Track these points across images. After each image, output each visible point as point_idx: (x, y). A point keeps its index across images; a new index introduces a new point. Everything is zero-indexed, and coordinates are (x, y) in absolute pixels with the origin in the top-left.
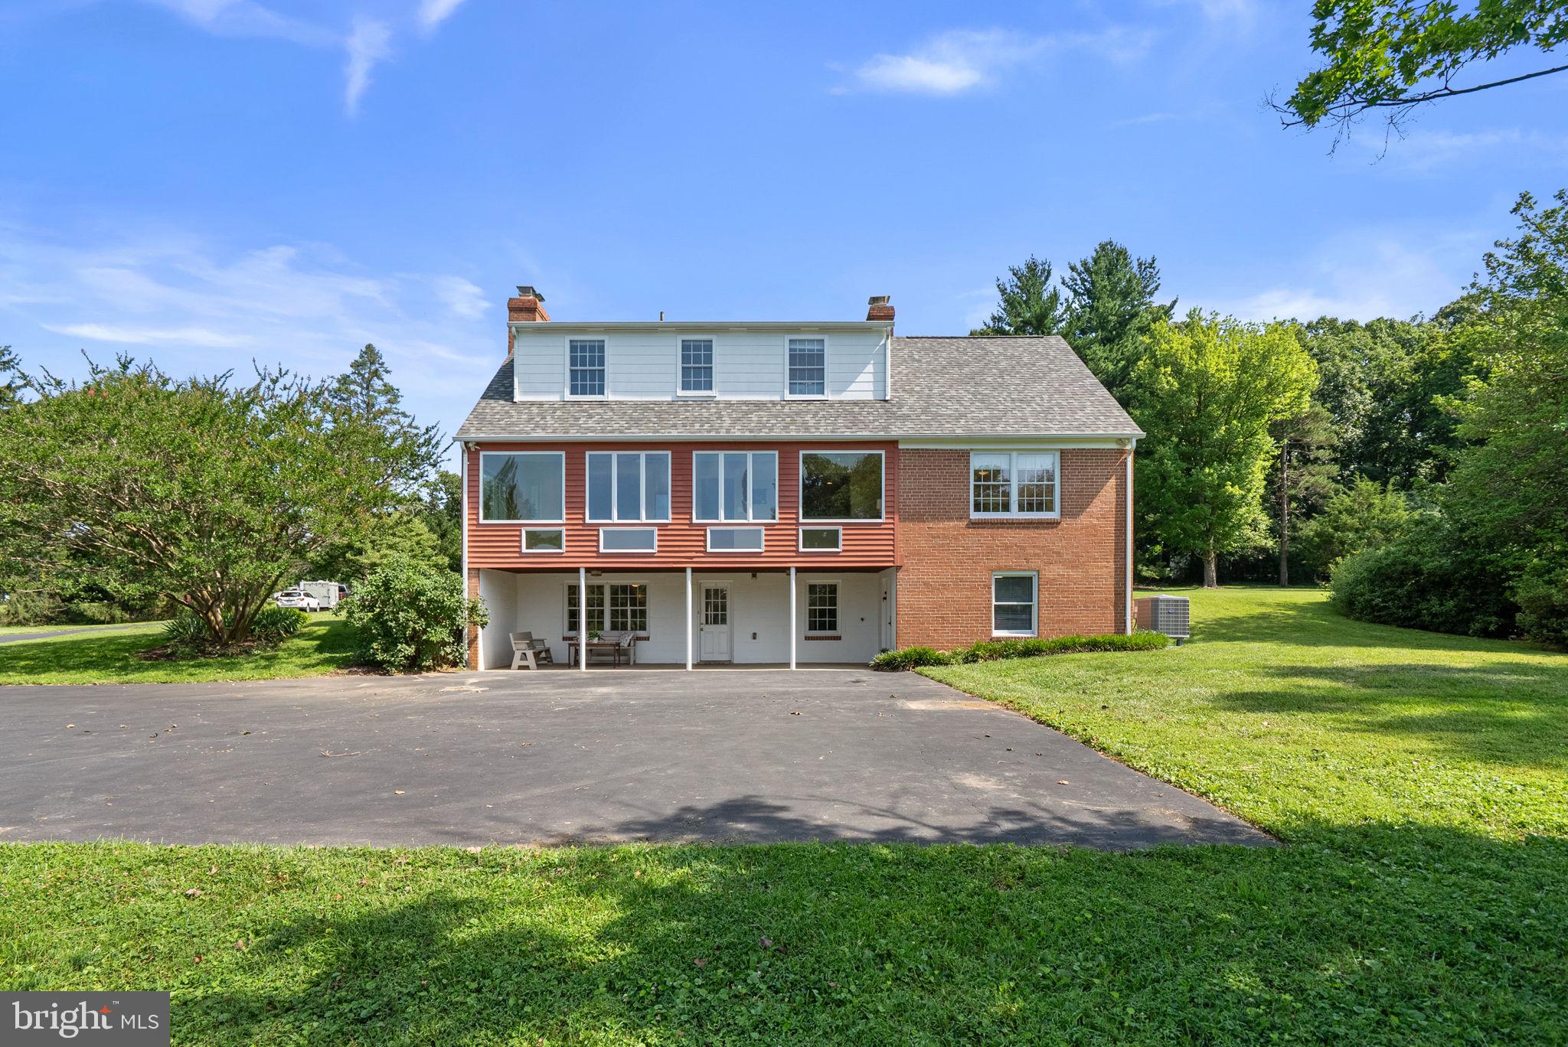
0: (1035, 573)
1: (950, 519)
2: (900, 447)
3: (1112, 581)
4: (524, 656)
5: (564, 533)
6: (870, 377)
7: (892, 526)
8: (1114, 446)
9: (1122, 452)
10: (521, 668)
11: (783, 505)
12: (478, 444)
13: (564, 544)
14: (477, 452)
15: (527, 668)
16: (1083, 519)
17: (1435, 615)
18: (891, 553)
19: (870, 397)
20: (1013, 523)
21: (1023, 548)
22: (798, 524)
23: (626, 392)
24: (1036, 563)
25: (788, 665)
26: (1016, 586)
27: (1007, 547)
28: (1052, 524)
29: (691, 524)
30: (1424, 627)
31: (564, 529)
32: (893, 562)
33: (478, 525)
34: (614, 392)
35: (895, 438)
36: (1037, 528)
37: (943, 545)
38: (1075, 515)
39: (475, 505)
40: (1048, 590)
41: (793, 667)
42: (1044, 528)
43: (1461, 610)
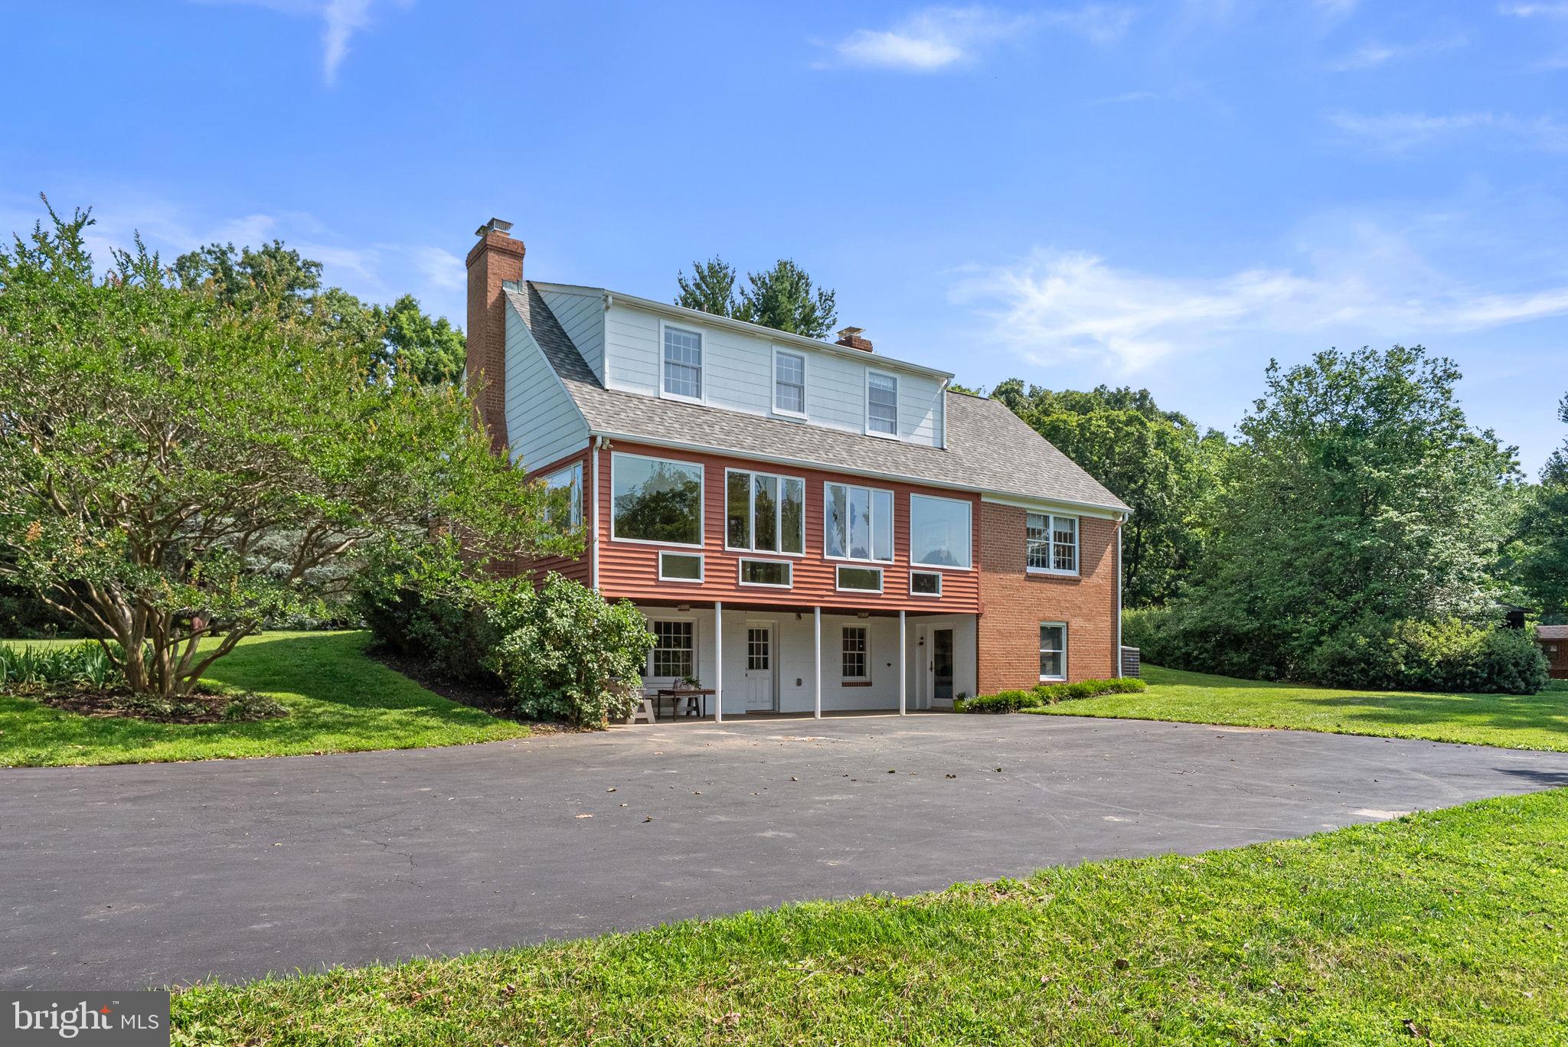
0: (1064, 624)
1: (1014, 572)
2: (983, 499)
3: (1109, 633)
4: (642, 708)
5: (703, 561)
6: (930, 424)
7: (976, 575)
8: (1110, 518)
9: (1114, 523)
10: (638, 721)
11: (899, 547)
12: (612, 441)
13: (703, 573)
14: (609, 450)
15: (645, 721)
16: (1094, 579)
17: (1233, 665)
18: (975, 601)
19: (930, 443)
20: (1053, 579)
21: (1059, 601)
22: (909, 567)
23: (723, 399)
24: (1066, 616)
25: (897, 711)
26: (1052, 634)
27: (1049, 600)
28: (1075, 582)
29: (822, 560)
30: (1223, 673)
31: (702, 555)
32: (977, 609)
33: (609, 542)
34: (712, 397)
35: (979, 491)
36: (1067, 584)
37: (1009, 595)
38: (1089, 575)
39: (606, 518)
40: (1074, 639)
41: (903, 712)
42: (1071, 585)
43: (1251, 660)
